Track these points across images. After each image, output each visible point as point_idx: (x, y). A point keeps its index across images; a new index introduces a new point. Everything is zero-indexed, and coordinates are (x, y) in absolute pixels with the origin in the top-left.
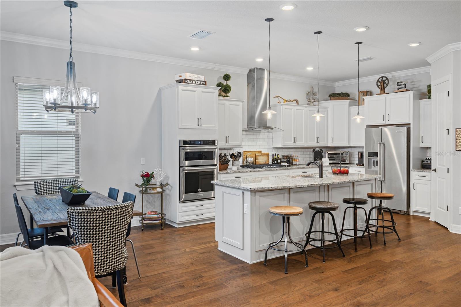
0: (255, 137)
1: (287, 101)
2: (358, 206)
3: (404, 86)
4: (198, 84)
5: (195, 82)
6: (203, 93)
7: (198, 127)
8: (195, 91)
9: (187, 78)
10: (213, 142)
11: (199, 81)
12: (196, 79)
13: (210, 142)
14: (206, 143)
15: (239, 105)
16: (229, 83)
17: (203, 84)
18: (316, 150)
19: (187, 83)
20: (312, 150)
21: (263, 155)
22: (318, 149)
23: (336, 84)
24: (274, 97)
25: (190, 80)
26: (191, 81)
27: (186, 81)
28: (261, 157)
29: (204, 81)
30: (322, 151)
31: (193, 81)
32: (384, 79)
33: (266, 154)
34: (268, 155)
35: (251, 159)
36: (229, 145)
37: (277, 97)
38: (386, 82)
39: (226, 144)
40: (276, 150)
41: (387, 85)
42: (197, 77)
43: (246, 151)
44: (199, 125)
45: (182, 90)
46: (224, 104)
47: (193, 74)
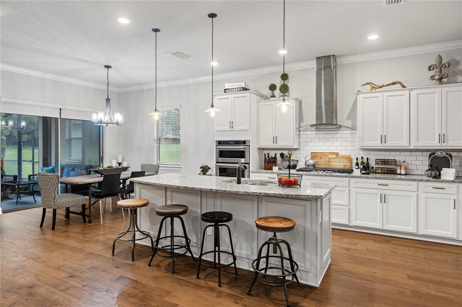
0: (330, 136)
1: (377, 87)
4: (236, 91)
5: (233, 90)
6: (235, 99)
7: (230, 129)
8: (228, 98)
9: (225, 88)
10: (244, 142)
11: (239, 88)
12: (234, 87)
13: (241, 143)
14: (237, 143)
18: (436, 154)
19: (226, 92)
20: (429, 154)
21: (339, 158)
22: (441, 153)
24: (363, 85)
25: (229, 89)
26: (230, 90)
27: (226, 91)
28: (337, 160)
30: (451, 156)
31: (231, 89)
33: (346, 157)
34: (349, 158)
35: (311, 162)
36: (277, 145)
37: (367, 84)
39: (274, 145)
40: (367, 153)
42: (236, 85)
43: (316, 152)
44: (231, 127)
45: (218, 99)
46: (272, 105)
47: (232, 84)
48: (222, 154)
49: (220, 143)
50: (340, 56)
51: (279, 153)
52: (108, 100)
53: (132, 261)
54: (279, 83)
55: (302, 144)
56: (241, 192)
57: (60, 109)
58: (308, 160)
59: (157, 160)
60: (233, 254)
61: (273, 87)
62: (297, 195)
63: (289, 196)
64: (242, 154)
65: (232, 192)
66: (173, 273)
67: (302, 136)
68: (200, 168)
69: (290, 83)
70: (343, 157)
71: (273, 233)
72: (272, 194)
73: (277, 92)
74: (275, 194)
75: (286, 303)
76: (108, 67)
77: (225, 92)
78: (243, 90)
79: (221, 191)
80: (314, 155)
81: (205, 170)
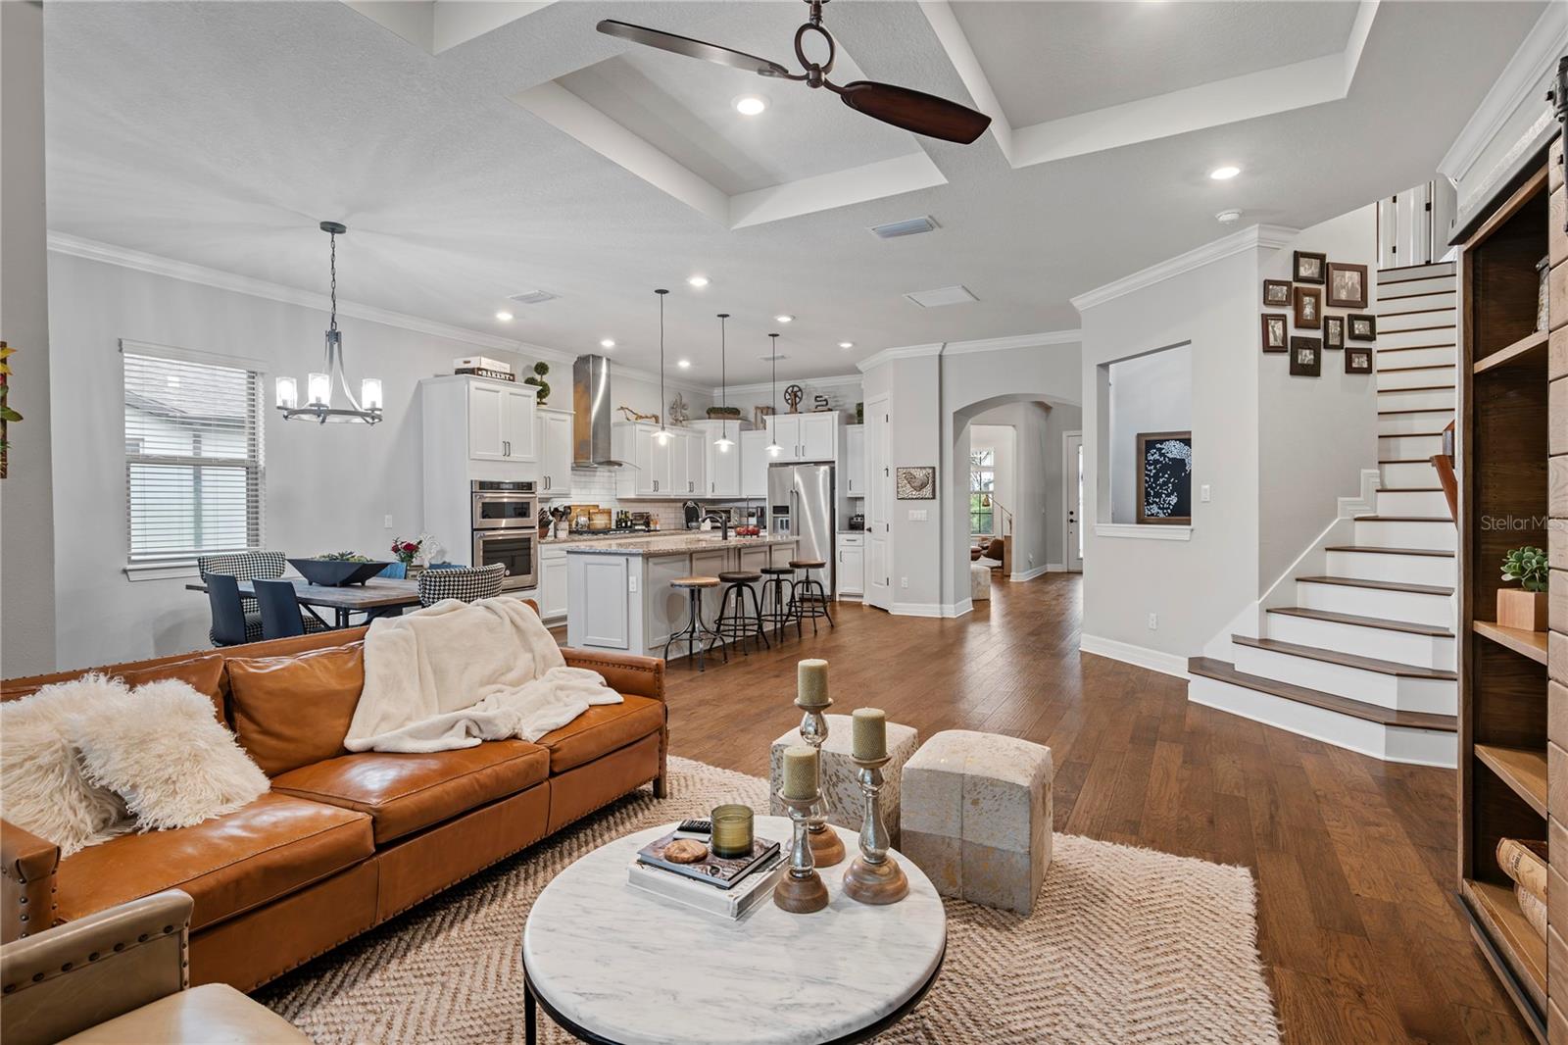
0: (588, 479)
1: (641, 417)
2: (782, 577)
3: (825, 403)
4: (501, 379)
5: (496, 375)
6: (510, 395)
7: (504, 458)
8: (498, 392)
9: (482, 367)
10: (529, 486)
11: (502, 373)
13: (524, 486)
14: (517, 486)
15: (561, 420)
16: (546, 379)
17: (510, 380)
18: (688, 505)
19: (481, 375)
20: (681, 504)
21: (601, 512)
22: (691, 502)
23: (716, 391)
24: (618, 409)
25: (487, 370)
26: (489, 372)
27: (480, 373)
28: (599, 516)
29: (511, 375)
30: (698, 505)
31: (491, 372)
32: (796, 389)
33: (606, 511)
34: (609, 513)
35: (583, 519)
36: (550, 492)
37: (622, 408)
38: (799, 394)
39: (545, 491)
40: (622, 504)
41: (801, 399)
45: (477, 389)
49: (484, 485)
52: (334, 336)
69: (549, 383)
76: (334, 228)
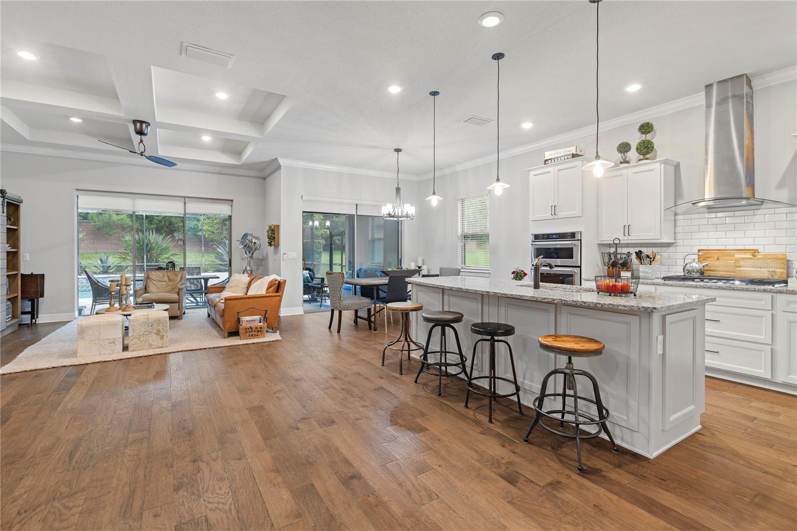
4: (561, 161)
6: (560, 171)
7: (552, 217)
8: (549, 172)
9: (546, 158)
10: (573, 235)
11: (566, 155)
12: (559, 155)
13: (568, 236)
14: (561, 236)
15: (653, 170)
19: (547, 164)
25: (551, 159)
26: (553, 160)
27: (547, 162)
29: (569, 155)
31: (554, 159)
35: (697, 266)
36: (630, 238)
39: (626, 238)
42: (561, 152)
43: (709, 249)
44: (553, 214)
45: (534, 175)
46: (622, 175)
47: (556, 151)
48: (539, 252)
49: (537, 237)
50: (760, 74)
51: (633, 251)
52: (398, 190)
53: (400, 374)
54: (635, 139)
55: (679, 236)
56: (526, 296)
57: (357, 205)
58: (690, 263)
59: (462, 263)
60: (515, 383)
61: (624, 148)
62: (611, 304)
63: (598, 305)
64: (568, 253)
65: (514, 297)
66: (440, 395)
67: (679, 223)
68: (512, 274)
69: (657, 139)
70: (767, 257)
71: (568, 357)
72: (570, 301)
73: (633, 154)
74: (575, 302)
75: (578, 464)
76: (398, 150)
77: (545, 164)
78: (573, 158)
79: (500, 295)
80: (703, 254)
81: (519, 275)
